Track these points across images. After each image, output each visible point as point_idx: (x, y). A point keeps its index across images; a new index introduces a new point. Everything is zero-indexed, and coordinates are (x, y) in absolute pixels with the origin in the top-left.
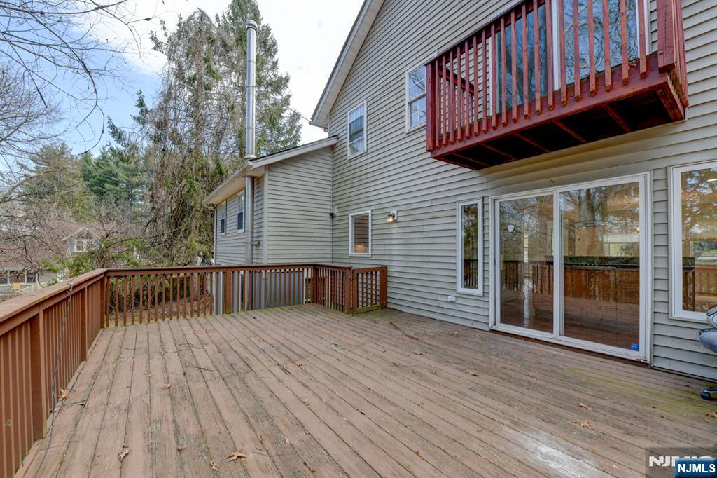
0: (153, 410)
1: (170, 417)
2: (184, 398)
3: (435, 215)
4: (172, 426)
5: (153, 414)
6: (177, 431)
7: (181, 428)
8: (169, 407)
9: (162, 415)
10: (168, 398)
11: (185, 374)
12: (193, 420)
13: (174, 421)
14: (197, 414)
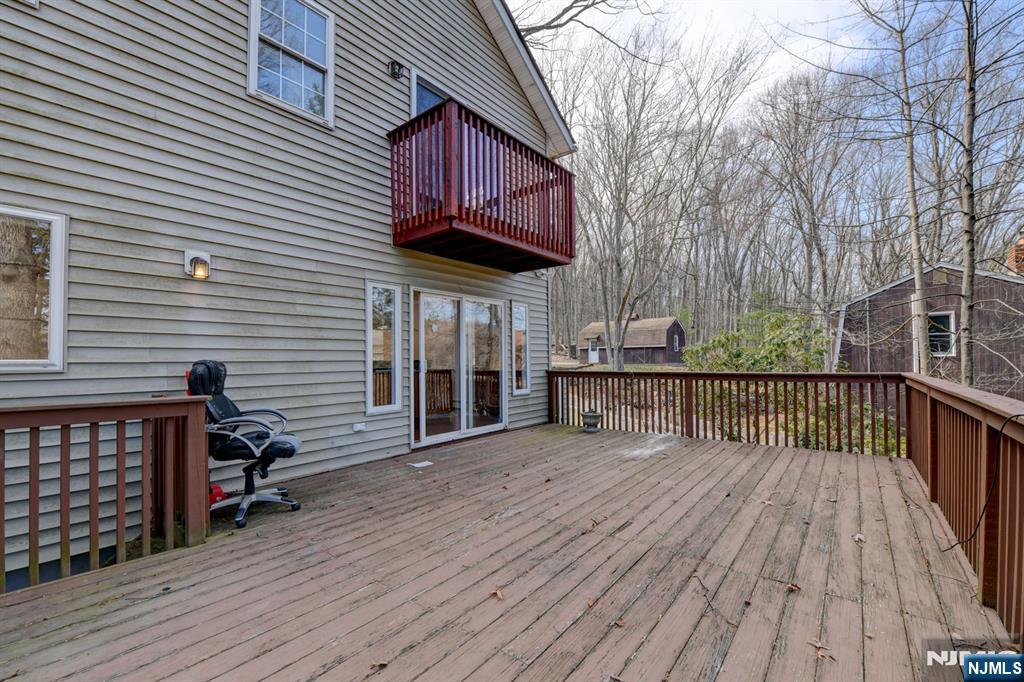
0: (824, 566)
1: (806, 549)
2: (778, 561)
3: (324, 289)
4: (808, 540)
5: (826, 562)
6: (804, 536)
7: (798, 535)
8: (802, 560)
9: (814, 555)
10: (800, 571)
11: (748, 604)
12: (783, 536)
13: (803, 544)
14: (776, 539)
